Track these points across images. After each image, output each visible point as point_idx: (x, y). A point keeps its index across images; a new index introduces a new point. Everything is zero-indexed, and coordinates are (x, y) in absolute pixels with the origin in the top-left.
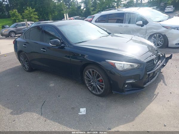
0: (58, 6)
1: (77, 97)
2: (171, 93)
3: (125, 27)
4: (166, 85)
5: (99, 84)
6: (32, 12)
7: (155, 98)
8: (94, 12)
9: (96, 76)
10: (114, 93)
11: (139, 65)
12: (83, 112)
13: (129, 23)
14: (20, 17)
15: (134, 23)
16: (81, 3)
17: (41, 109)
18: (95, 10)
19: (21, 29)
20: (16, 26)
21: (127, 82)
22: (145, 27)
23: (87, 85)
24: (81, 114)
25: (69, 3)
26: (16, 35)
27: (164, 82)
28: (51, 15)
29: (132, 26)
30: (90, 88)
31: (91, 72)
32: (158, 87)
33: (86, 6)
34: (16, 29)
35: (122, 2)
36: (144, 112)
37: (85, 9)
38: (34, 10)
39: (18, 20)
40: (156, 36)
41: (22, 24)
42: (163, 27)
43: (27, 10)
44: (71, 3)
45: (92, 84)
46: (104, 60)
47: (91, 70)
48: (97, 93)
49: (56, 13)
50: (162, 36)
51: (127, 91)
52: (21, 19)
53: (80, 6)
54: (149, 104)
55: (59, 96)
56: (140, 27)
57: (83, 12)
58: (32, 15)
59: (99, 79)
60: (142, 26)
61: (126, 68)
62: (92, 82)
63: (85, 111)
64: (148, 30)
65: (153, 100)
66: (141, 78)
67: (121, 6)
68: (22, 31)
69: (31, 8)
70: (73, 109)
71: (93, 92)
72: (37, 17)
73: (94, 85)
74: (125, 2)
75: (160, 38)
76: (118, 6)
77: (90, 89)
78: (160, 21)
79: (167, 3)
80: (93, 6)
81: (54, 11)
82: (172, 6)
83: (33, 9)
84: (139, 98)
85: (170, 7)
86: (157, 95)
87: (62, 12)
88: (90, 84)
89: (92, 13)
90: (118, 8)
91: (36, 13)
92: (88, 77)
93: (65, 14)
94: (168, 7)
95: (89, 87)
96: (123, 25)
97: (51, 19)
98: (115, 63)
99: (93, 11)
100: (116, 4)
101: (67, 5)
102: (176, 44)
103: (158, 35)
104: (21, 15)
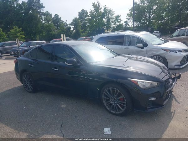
0: (47, 27)
1: (96, 117)
2: (186, 110)
3: (125, 49)
4: (179, 103)
5: (120, 103)
6: (18, 31)
7: (173, 116)
8: (84, 34)
9: (117, 94)
10: (135, 111)
11: (159, 83)
12: (108, 132)
13: (130, 45)
14: (5, 36)
15: (134, 45)
16: (70, 24)
17: (61, 131)
18: (85, 32)
19: (8, 49)
20: (3, 45)
21: (150, 99)
22: (145, 49)
23: (105, 104)
24: (106, 134)
25: (57, 24)
26: (2, 55)
27: (176, 100)
28: (38, 36)
29: (132, 48)
30: (109, 107)
31: (111, 91)
32: (172, 105)
33: (76, 28)
34: (3, 48)
35: (112, 25)
36: (168, 129)
37: (74, 31)
38: (21, 29)
39: (2, 39)
40: (155, 58)
41: (10, 43)
42: (163, 49)
43: (13, 29)
44: (60, 24)
45: (112, 103)
46: (126, 78)
47: (110, 89)
48: (116, 113)
49: (45, 33)
50: (161, 58)
51: (149, 109)
52: (6, 38)
53: (70, 28)
54: (170, 121)
55: (76, 117)
56: (140, 49)
57: (73, 33)
58: (18, 35)
59: (120, 98)
60: (142, 48)
61: (147, 87)
62: (112, 101)
63: (110, 131)
64: (148, 52)
65: (173, 117)
66: (161, 96)
67: (111, 29)
68: (11, 51)
69: (17, 28)
70: (96, 129)
71: (112, 111)
72: (24, 36)
73: (114, 104)
74: (114, 26)
75: (160, 59)
76: (107, 28)
77: (109, 109)
78: (159, 44)
79: (154, 29)
80: (82, 28)
81: (42, 31)
82: (158, 31)
83: (19, 28)
84: (159, 116)
85: (156, 32)
86: (174, 113)
87: (50, 32)
88: (109, 103)
89: (82, 34)
90: (108, 31)
91: (23, 32)
92: (107, 96)
93: (62, 35)
94: (155, 32)
95: (107, 107)
96: (123, 47)
97: (38, 39)
98: (138, 81)
99: (83, 32)
100: (105, 27)
101: (56, 26)
102: (175, 66)
103: (157, 57)
104: (6, 33)
